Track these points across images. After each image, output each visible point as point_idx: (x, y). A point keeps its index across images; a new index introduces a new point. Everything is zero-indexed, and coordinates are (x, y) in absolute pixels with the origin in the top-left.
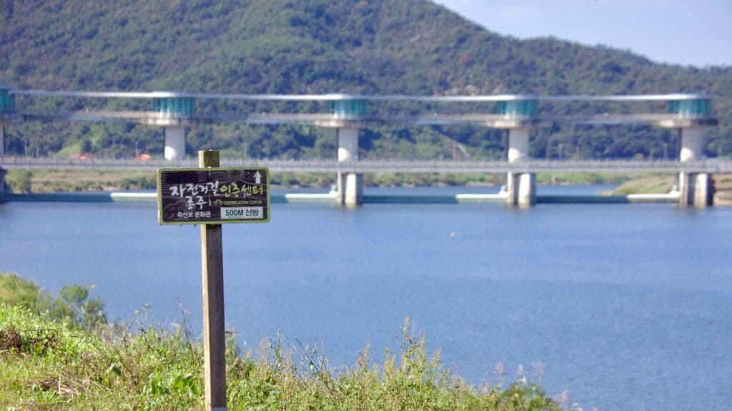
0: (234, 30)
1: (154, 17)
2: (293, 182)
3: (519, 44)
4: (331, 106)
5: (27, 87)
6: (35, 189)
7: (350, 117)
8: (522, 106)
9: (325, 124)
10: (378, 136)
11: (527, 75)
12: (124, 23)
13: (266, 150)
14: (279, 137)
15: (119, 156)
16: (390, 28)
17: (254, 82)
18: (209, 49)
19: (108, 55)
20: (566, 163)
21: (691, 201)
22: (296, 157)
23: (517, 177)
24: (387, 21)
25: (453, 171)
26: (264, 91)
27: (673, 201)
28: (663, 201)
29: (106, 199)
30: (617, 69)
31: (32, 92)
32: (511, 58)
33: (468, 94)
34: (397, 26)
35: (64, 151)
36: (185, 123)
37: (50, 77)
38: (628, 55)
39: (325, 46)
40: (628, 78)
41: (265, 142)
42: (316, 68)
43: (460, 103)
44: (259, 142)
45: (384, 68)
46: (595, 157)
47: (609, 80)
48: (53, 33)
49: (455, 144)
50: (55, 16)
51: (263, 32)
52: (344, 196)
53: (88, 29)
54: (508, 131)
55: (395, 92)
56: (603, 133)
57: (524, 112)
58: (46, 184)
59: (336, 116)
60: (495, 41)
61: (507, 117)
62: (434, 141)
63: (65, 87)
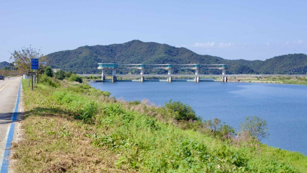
0: (155, 54)
1: (143, 52)
2: (164, 78)
3: (202, 56)
4: (167, 66)
5: (123, 64)
6: (123, 80)
7: (170, 68)
8: (198, 66)
9: (166, 69)
10: (179, 71)
11: (203, 61)
12: (138, 53)
13: (160, 73)
14: (163, 71)
15: (137, 74)
16: (181, 53)
17: (158, 62)
18: (152, 57)
19: (135, 58)
20: (209, 75)
21: (224, 81)
22: (165, 74)
23: (197, 77)
24: (180, 52)
25: (191, 76)
26: (160, 64)
27: (221, 81)
28: (220, 81)
29: (131, 81)
30: (218, 60)
31: (124, 65)
32: (200, 58)
33: (193, 64)
34: (182, 53)
35: (129, 73)
36: (144, 69)
37: (126, 62)
38: (220, 58)
39: (170, 56)
40: (219, 61)
41: (160, 72)
42: (169, 60)
43: (192, 65)
44: (159, 72)
45: (180, 60)
46: (214, 74)
47: (216, 62)
48: (127, 55)
49: (191, 72)
50: (127, 52)
51: (160, 54)
52: (169, 80)
53: (132, 54)
54: (195, 70)
55: (181, 64)
56: (215, 70)
57: (198, 67)
58: (125, 79)
59: (168, 68)
60: (198, 55)
61: (195, 68)
62: (188, 71)
63: (129, 64)
